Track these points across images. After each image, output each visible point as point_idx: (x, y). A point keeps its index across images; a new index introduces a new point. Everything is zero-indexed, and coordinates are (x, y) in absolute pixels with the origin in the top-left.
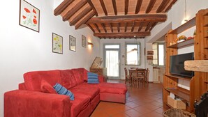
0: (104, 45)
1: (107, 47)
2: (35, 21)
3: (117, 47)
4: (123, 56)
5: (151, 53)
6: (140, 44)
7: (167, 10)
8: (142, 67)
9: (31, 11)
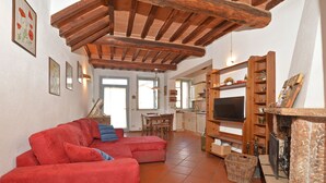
0: (101, 78)
1: (105, 81)
2: (31, 35)
3: (124, 82)
4: (134, 97)
5: (174, 92)
6: (158, 80)
7: (206, 44)
8: (162, 112)
9: (27, 14)
